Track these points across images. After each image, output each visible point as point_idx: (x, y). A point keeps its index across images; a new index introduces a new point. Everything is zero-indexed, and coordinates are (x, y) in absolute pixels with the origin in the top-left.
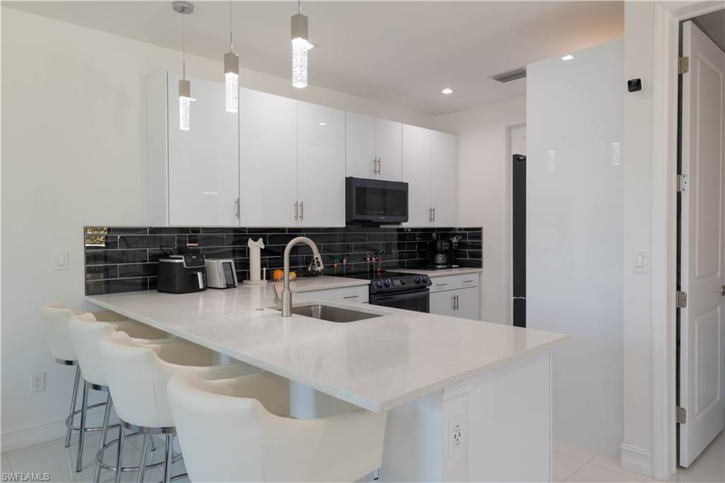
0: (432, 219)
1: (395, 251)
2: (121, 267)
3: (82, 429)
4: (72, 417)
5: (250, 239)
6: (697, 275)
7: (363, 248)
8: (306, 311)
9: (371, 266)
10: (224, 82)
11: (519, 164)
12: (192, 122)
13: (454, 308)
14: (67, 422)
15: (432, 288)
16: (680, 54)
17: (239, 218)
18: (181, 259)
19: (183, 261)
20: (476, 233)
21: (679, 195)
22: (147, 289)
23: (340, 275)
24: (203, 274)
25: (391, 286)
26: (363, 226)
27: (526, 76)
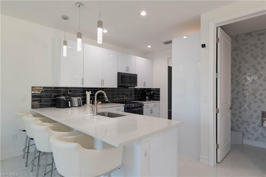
0: (145, 86)
1: (133, 95)
2: (44, 100)
3: (28, 152)
4: (25, 148)
5: (87, 91)
6: (222, 103)
7: (123, 94)
8: (103, 114)
9: (126, 100)
10: (77, 41)
11: (170, 69)
12: (67, 53)
13: (151, 113)
14: (23, 150)
15: (144, 107)
16: (217, 37)
17: (83, 84)
18: (63, 97)
19: (64, 98)
20: (158, 90)
21: (217, 79)
22: (52, 107)
23: (116, 103)
24: (71, 102)
25: (131, 106)
26: (123, 87)
27: (172, 43)
